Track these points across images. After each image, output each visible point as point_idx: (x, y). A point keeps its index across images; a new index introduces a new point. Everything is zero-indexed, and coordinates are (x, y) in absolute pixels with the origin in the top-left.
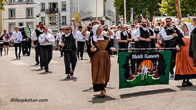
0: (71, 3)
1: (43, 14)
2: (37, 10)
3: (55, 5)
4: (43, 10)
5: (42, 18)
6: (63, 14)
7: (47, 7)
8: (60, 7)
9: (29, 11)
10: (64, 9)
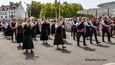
0: (17, 15)
1: (10, 18)
2: (8, 16)
3: (13, 15)
4: (9, 17)
5: (10, 19)
6: (15, 18)
7: (11, 16)
8: (14, 16)
9: (6, 17)
10: (15, 16)
